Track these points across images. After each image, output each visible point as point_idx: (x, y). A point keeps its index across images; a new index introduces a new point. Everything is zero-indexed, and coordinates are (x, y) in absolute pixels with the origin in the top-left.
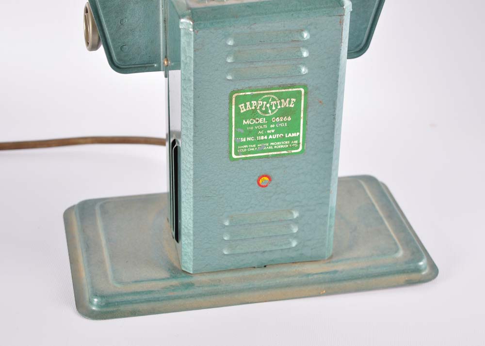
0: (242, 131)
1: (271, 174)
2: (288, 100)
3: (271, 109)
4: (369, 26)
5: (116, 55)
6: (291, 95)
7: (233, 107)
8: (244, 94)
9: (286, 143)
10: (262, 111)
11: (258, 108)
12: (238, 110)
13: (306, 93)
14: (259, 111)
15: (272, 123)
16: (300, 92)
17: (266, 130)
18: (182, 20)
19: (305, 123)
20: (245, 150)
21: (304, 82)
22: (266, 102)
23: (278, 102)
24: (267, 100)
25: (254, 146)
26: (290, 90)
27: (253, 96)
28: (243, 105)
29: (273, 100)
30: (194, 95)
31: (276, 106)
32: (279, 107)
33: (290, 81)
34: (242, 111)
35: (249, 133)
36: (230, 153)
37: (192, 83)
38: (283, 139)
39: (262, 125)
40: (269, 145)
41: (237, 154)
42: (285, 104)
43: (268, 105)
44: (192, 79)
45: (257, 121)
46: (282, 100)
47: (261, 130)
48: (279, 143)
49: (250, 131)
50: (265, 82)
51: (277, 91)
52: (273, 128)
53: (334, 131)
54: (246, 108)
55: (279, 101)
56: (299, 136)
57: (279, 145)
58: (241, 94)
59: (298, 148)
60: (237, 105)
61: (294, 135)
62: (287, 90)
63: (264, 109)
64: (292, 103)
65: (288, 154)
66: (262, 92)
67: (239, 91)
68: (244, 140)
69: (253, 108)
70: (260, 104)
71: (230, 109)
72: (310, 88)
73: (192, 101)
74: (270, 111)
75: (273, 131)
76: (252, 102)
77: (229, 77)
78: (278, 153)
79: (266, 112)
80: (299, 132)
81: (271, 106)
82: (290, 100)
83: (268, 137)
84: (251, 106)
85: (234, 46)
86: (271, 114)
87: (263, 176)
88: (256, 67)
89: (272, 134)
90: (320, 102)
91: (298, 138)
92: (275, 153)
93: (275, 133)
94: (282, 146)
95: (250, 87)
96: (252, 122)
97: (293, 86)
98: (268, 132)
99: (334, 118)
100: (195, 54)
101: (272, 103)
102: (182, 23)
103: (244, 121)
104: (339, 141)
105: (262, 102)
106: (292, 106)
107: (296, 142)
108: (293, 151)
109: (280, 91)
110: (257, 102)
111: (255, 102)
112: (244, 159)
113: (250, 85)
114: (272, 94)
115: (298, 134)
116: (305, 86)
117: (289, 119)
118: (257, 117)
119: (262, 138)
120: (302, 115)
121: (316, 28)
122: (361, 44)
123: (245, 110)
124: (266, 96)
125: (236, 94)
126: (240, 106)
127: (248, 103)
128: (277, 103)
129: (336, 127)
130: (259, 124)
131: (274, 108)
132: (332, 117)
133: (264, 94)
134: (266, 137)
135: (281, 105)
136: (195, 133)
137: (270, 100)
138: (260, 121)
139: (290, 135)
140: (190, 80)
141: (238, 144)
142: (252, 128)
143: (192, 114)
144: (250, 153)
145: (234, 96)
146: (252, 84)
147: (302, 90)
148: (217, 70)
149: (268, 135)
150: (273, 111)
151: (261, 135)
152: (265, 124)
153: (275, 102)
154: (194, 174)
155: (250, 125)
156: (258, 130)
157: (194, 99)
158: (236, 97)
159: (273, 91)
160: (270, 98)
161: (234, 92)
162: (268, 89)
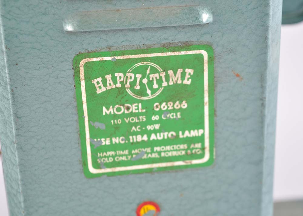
0: (102, 126)
1: (158, 201)
2: (180, 71)
3: (151, 88)
6: (185, 63)
7: (83, 83)
8: (99, 59)
9: (182, 147)
10: (134, 91)
11: (128, 85)
12: (91, 89)
13: (211, 60)
14: (129, 91)
15: (155, 113)
16: (201, 57)
17: (143, 125)
19: (213, 114)
20: (111, 160)
21: (206, 39)
22: (140, 76)
23: (163, 75)
24: (142, 71)
25: (126, 152)
26: (183, 53)
27: (116, 62)
28: (99, 79)
31: (159, 81)
32: (165, 84)
33: (181, 37)
34: (99, 92)
35: (115, 131)
36: (85, 164)
38: (175, 140)
39: (137, 115)
40: (152, 152)
41: (96, 165)
42: (175, 78)
43: (145, 81)
45: (128, 108)
46: (170, 72)
47: (135, 124)
48: (168, 148)
49: (117, 127)
50: (137, 39)
51: (160, 55)
52: (156, 122)
53: (262, 127)
54: (105, 85)
55: (164, 74)
56: (203, 135)
57: (170, 151)
58: (95, 59)
59: (202, 156)
60: (88, 79)
61: (194, 133)
62: (176, 53)
63: (138, 88)
64: (187, 76)
65: (186, 167)
66: (132, 57)
67: (89, 54)
68: (108, 142)
69: (119, 85)
70: (131, 78)
71: (77, 86)
72: (218, 50)
73: (7, 71)
74: (149, 92)
75: (157, 126)
76: (116, 75)
77: (69, 28)
78: (169, 164)
79: (142, 93)
80: (203, 128)
81: (150, 83)
82: (184, 71)
83: (149, 137)
84: (115, 83)
86: (150, 97)
87: (146, 203)
88: (118, 10)
89: (155, 132)
90: (238, 75)
91: (201, 139)
92: (164, 165)
93: (161, 130)
94: (175, 153)
95: (109, 48)
96: (119, 110)
97: (186, 46)
98: (149, 128)
99: (263, 105)
101: (151, 76)
103: (104, 109)
104: (273, 146)
105: (133, 75)
106: (189, 82)
107: (199, 145)
108: (195, 162)
109: (165, 54)
110: (125, 75)
111: (121, 75)
112: (109, 175)
113: (110, 44)
114: (150, 59)
115: (201, 132)
116: (208, 47)
117: (185, 105)
118: (127, 101)
119: (139, 138)
120: (206, 99)
123: (104, 89)
124: (140, 64)
125: (85, 61)
126: (95, 82)
127: (109, 77)
128: (161, 77)
129: (267, 121)
130: (132, 114)
131: (155, 86)
132: (260, 103)
133: (136, 60)
134: (145, 138)
135: (167, 80)
136: (17, 129)
137: (148, 72)
138: (133, 108)
139: (187, 134)
141: (97, 149)
142: (119, 121)
143: (10, 96)
144: (119, 164)
145: (82, 63)
146: (114, 40)
147: (204, 53)
148: (45, 14)
149: (149, 133)
150: (154, 91)
151: (136, 133)
152: (142, 114)
153: (157, 75)
154: (25, 201)
155: (115, 116)
156: (131, 125)
157: (9, 67)
158: (87, 65)
159: (153, 55)
160: (146, 67)
161: (80, 56)
162: (143, 52)
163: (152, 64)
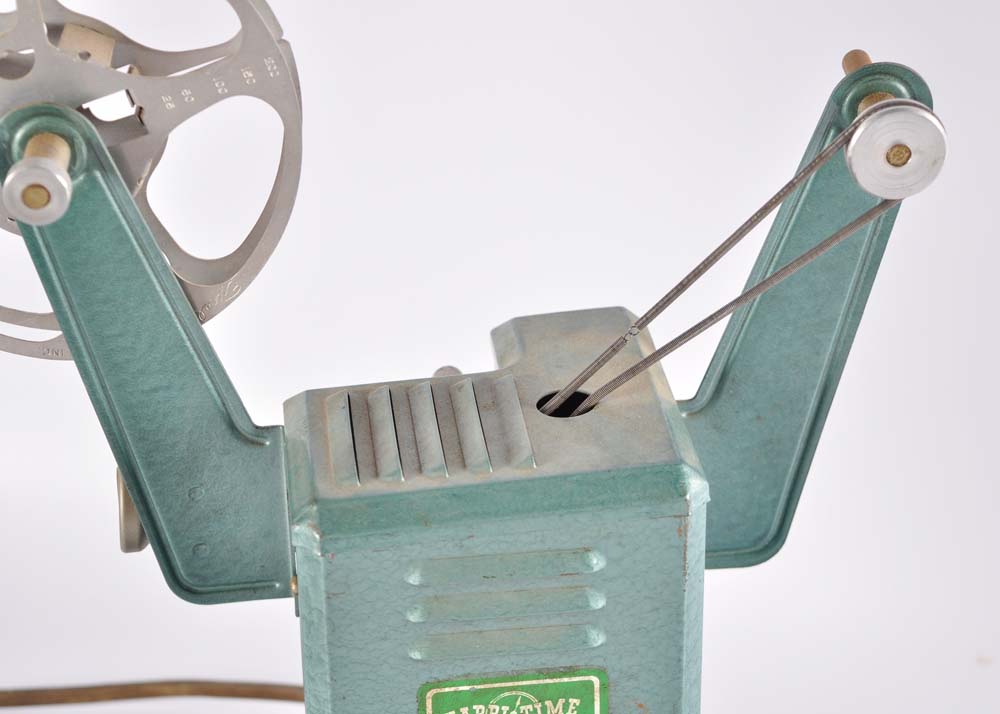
2: (561, 702)
4: (784, 496)
5: (183, 565)
8: (453, 689)
13: (604, 687)
16: (591, 683)
18: (297, 528)
21: (599, 662)
22: (508, 708)
23: (538, 707)
24: (510, 702)
26: (566, 680)
28: (452, 713)
29: (525, 701)
30: (332, 696)
33: (565, 662)
37: (327, 667)
42: (555, 710)
44: (326, 658)
46: (548, 703)
50: (504, 664)
51: (535, 682)
55: (540, 705)
58: (447, 690)
64: (571, 707)
67: (439, 684)
70: (494, 711)
72: (613, 676)
73: (330, 706)
76: (475, 707)
77: (416, 655)
82: (567, 701)
85: (421, 586)
88: (481, 632)
90: (641, 706)
95: (466, 676)
97: (571, 671)
100: (329, 605)
101: (522, 708)
102: (297, 534)
105: (497, 708)
109: (541, 682)
110: (486, 707)
111: (482, 707)
113: (468, 670)
114: (522, 688)
116: (600, 672)
121: (620, 544)
122: (765, 535)
124: (507, 694)
125: (434, 691)
127: (464, 710)
128: (535, 710)
133: (503, 690)
137: (518, 703)
140: (321, 661)
145: (430, 694)
146: (473, 667)
147: (595, 680)
148: (385, 639)
153: (530, 707)
157: (333, 701)
158: (436, 698)
159: (524, 683)
160: (516, 697)
161: (428, 686)
162: (512, 679)
163: (524, 694)
